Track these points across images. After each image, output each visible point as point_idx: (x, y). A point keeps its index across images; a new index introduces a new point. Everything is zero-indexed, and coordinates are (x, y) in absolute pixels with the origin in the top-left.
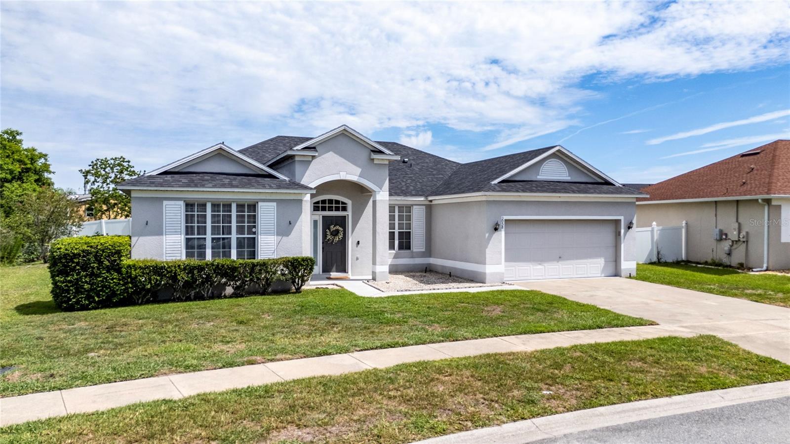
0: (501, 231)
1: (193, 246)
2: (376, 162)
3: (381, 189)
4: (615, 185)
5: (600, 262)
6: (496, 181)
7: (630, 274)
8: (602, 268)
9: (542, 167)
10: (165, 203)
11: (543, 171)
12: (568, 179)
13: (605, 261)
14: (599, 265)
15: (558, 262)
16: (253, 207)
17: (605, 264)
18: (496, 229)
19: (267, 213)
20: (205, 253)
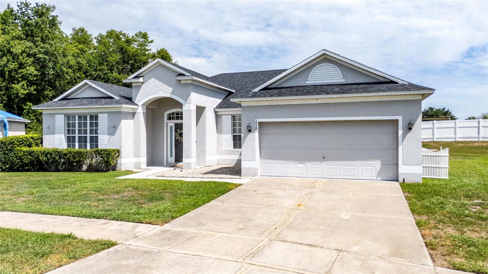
0: (255, 132)
1: (70, 140)
2: (182, 82)
3: (186, 102)
4: (398, 83)
5: (377, 164)
6: (257, 90)
7: (404, 179)
8: (377, 172)
9: (311, 72)
10: (56, 116)
11: (312, 76)
12: (343, 81)
13: (382, 164)
14: (374, 168)
15: (321, 162)
16: (97, 117)
17: (381, 167)
18: (250, 131)
19: (103, 121)
20: (75, 145)
